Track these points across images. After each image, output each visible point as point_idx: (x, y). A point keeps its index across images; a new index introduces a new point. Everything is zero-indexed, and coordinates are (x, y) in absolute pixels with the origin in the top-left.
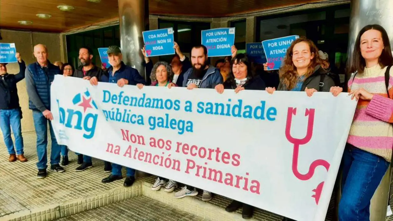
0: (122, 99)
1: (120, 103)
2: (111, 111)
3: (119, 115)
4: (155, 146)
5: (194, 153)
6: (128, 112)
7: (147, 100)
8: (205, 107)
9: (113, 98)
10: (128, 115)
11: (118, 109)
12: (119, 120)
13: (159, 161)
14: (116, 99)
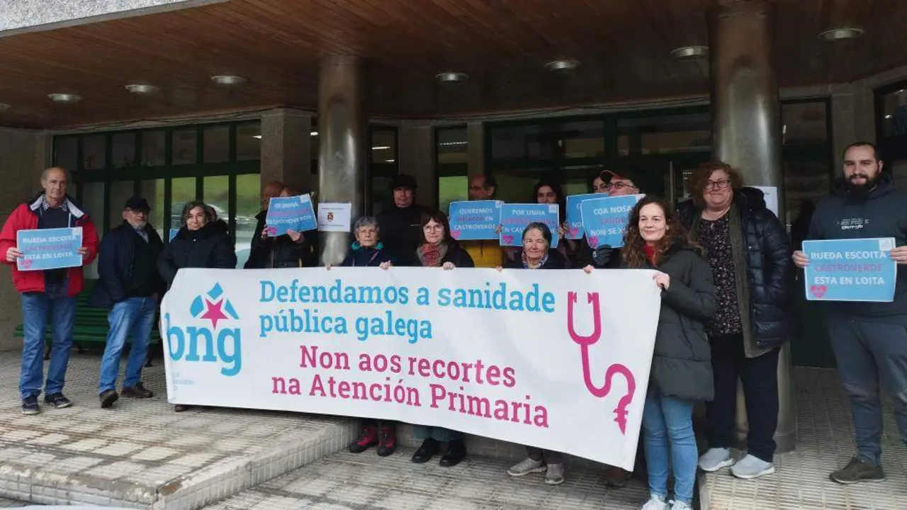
0: (297, 292)
1: (293, 300)
2: (280, 316)
3: (297, 322)
4: (369, 368)
5: (439, 372)
6: (312, 314)
7: (346, 290)
8: (452, 296)
9: (280, 294)
10: (315, 319)
11: (292, 311)
12: (299, 330)
13: (383, 393)
14: (286, 293)
